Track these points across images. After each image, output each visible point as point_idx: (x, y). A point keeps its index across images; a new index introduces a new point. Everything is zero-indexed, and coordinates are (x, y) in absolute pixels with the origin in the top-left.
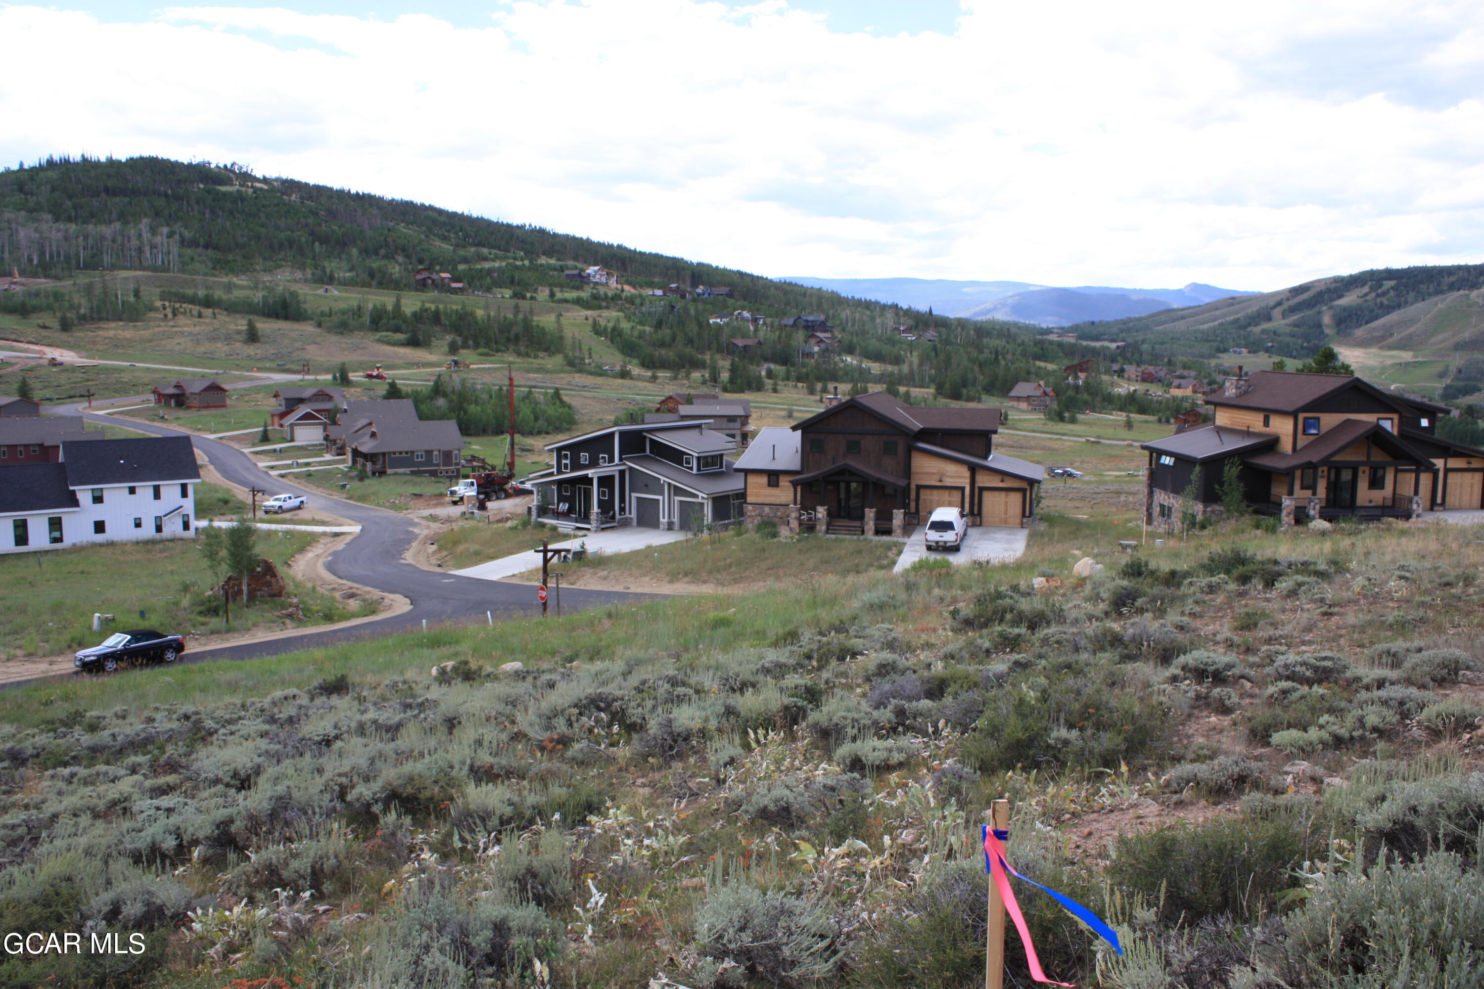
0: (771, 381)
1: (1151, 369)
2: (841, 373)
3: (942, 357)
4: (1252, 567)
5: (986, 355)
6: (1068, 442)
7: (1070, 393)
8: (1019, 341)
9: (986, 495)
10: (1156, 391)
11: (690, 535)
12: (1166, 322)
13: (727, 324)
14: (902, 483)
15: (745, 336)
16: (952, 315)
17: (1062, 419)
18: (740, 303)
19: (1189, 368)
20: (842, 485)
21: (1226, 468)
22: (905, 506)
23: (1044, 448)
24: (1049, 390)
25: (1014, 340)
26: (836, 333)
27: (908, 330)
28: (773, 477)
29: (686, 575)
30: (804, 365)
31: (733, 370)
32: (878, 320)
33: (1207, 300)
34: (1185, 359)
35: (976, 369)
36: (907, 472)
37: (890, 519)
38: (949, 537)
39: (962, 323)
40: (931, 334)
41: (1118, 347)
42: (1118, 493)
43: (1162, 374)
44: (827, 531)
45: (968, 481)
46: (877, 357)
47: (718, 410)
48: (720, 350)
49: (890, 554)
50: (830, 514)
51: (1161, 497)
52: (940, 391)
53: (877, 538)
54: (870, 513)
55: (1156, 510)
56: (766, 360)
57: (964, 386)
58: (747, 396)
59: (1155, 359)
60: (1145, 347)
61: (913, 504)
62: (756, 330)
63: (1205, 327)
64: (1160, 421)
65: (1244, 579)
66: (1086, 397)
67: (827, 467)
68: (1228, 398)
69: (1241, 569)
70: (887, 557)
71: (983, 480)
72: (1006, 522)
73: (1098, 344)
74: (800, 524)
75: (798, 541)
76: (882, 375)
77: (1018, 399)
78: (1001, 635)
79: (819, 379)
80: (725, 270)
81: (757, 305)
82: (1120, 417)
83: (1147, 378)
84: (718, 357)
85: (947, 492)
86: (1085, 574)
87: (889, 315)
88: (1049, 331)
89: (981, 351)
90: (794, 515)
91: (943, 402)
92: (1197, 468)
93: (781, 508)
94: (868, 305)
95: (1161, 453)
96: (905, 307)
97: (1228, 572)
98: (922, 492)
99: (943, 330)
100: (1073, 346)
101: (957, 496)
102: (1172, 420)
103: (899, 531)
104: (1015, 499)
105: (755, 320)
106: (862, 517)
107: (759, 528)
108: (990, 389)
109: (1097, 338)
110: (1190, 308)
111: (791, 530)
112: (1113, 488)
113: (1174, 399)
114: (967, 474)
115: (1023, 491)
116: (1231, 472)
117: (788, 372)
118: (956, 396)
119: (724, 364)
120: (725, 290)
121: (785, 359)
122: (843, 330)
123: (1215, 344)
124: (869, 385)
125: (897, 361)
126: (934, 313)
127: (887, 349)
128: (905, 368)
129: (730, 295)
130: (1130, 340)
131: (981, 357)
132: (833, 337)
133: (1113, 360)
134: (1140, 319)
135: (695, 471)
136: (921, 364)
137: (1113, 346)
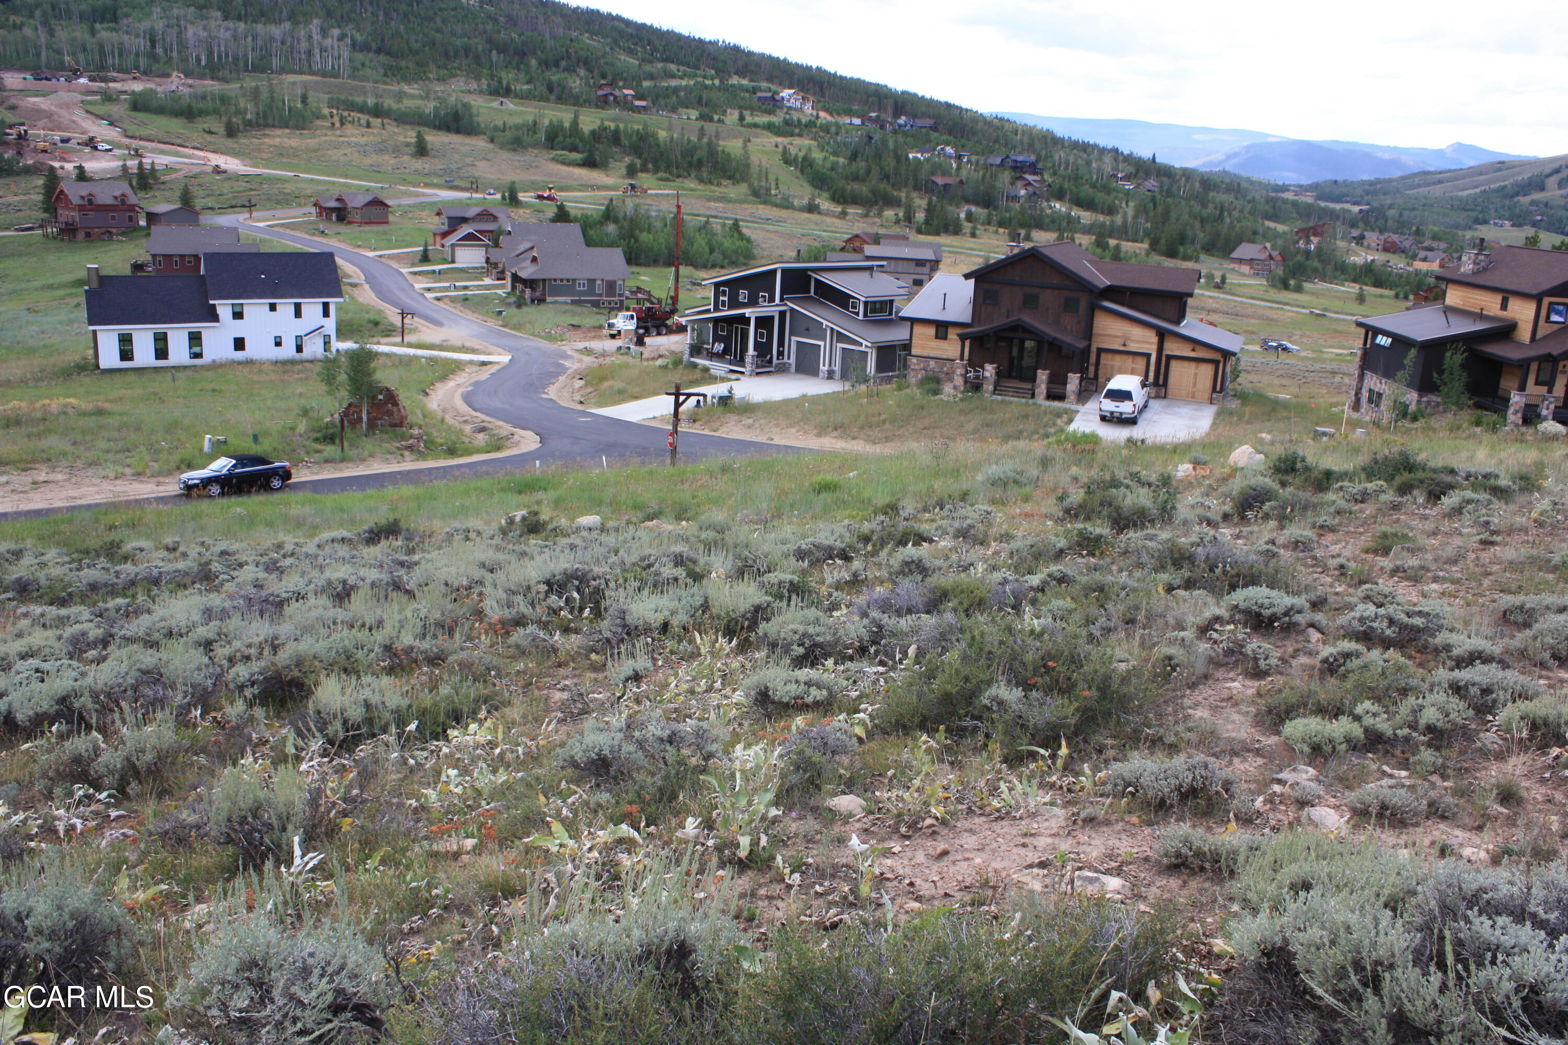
0: (970, 225)
1: (1395, 238)
2: (1047, 220)
3: (1160, 209)
4: (1420, 475)
5: (1210, 210)
6: (1290, 313)
7: (1299, 258)
8: (1249, 197)
9: (1174, 364)
10: (1398, 263)
11: (848, 386)
12: (1419, 186)
13: (928, 160)
14: (1081, 344)
15: (945, 173)
16: (1178, 163)
17: (1286, 287)
18: (944, 137)
19: (1440, 239)
20: (1016, 342)
21: (1448, 354)
22: (1083, 370)
23: (1261, 317)
24: (1275, 254)
25: (1244, 196)
26: (1046, 177)
27: (1127, 178)
28: (941, 328)
29: (836, 429)
30: (1007, 209)
31: (930, 210)
32: (1094, 165)
33: (1472, 163)
34: (1436, 229)
35: (1197, 224)
36: (1088, 333)
37: (1064, 383)
38: (1126, 408)
39: (1187, 174)
40: (1151, 183)
41: (1361, 211)
42: (1334, 373)
43: (1407, 244)
44: (995, 392)
45: (1155, 347)
46: (1089, 205)
47: (906, 252)
48: (916, 188)
49: (1059, 422)
50: (999, 374)
51: (1373, 382)
52: (1154, 246)
53: (1048, 403)
54: (1042, 376)
55: (1365, 395)
56: (967, 201)
57: (1182, 243)
58: (943, 240)
59: (1402, 226)
60: (1392, 213)
61: (1092, 369)
62: (959, 168)
63: (1465, 193)
64: (1397, 296)
65: (1405, 489)
66: (1316, 264)
67: (1001, 321)
68: (1462, 275)
69: (1406, 476)
70: (1055, 424)
71: (1172, 348)
72: (1193, 396)
73: (1338, 207)
74: (966, 382)
75: (961, 400)
76: (1092, 225)
77: (1240, 261)
79: (1022, 225)
80: (931, 100)
81: (963, 141)
82: (1353, 289)
83: (1390, 248)
84: (915, 194)
85: (1130, 358)
86: (1241, 464)
87: (1107, 159)
88: (1285, 188)
89: (1204, 206)
90: (959, 371)
91: (1156, 258)
92: (1415, 352)
93: (948, 364)
94: (1084, 148)
95: (1380, 332)
96: (1126, 152)
97: (1389, 479)
98: (1103, 356)
99: (1165, 179)
100: (1310, 206)
101: (1141, 364)
102: (1411, 297)
103: (1073, 398)
104: (1206, 371)
105: (959, 157)
106: (1033, 379)
107: (921, 383)
108: (1209, 248)
109: (1338, 200)
110: (1449, 171)
111: (955, 388)
112: (1334, 366)
113: (1417, 272)
114: (1155, 340)
115: (1216, 363)
116: (1454, 359)
117: (990, 215)
118: (1171, 253)
119: (920, 202)
120: (929, 122)
121: (987, 201)
122: (1055, 174)
123: (1473, 214)
124: (1077, 236)
125: (1111, 211)
126: (1158, 160)
127: (1100, 197)
128: (1119, 219)
129: (934, 128)
130: (1375, 204)
131: (1205, 213)
132: (1043, 181)
133: (1353, 225)
134: (1390, 181)
135: (861, 317)
136: (1136, 217)
137: (1356, 209)
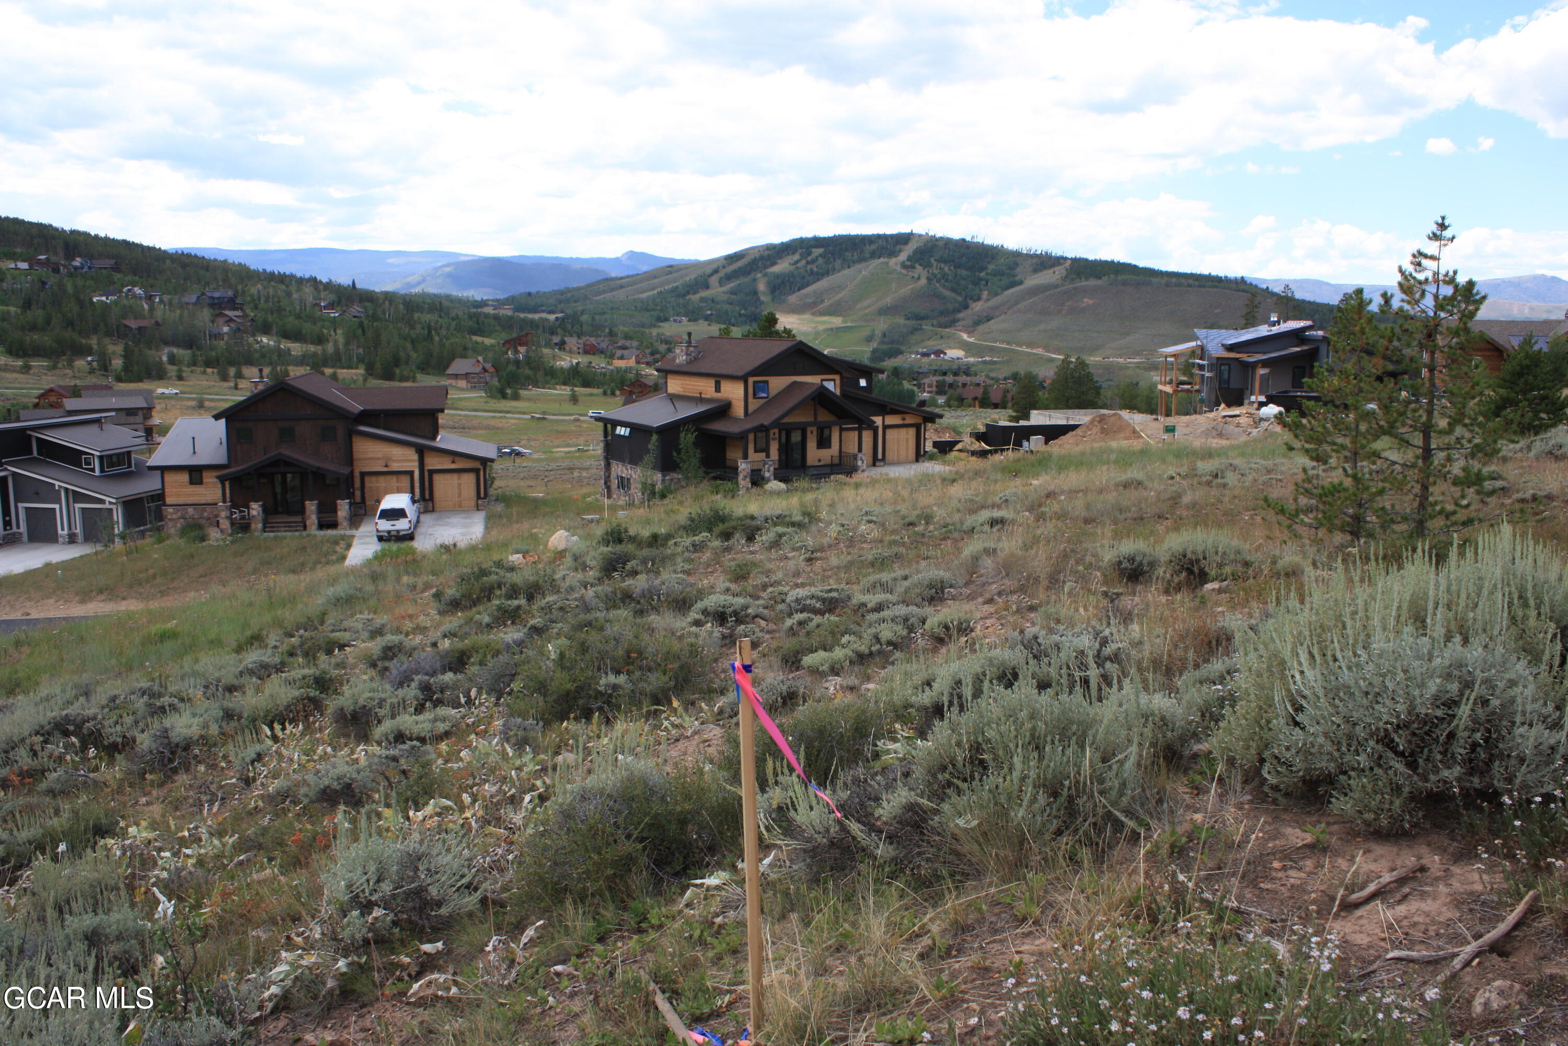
0: (175, 368)
1: (593, 340)
2: (257, 355)
3: (370, 334)
4: (733, 523)
5: (418, 329)
6: (512, 420)
7: (511, 368)
8: (453, 315)
9: (437, 478)
10: (599, 363)
11: (99, 547)
12: (604, 292)
13: (115, 303)
14: (345, 471)
15: (138, 316)
16: (379, 287)
17: (504, 396)
18: (129, 278)
19: (631, 338)
20: (278, 478)
21: (682, 435)
22: (350, 496)
23: (487, 428)
24: (488, 366)
25: (447, 314)
26: (248, 311)
27: (331, 306)
28: (195, 473)
29: (101, 592)
30: (212, 348)
31: (127, 355)
32: (295, 296)
33: (645, 268)
34: (626, 329)
35: (409, 346)
36: (349, 459)
37: (335, 510)
38: (402, 525)
39: (389, 297)
40: (356, 309)
41: (557, 319)
42: (571, 469)
43: (604, 345)
44: (264, 529)
45: (417, 464)
46: (297, 336)
47: (114, 402)
48: (108, 334)
49: (338, 549)
50: (266, 510)
51: (619, 469)
52: (370, 370)
53: (322, 533)
54: (311, 507)
55: (614, 483)
56: (167, 343)
57: (397, 366)
58: (145, 386)
59: (596, 329)
60: (585, 318)
61: (358, 494)
62: (152, 309)
63: (645, 295)
64: (605, 393)
65: (727, 536)
66: (528, 372)
67: (259, 458)
68: (679, 365)
69: (721, 527)
70: (336, 552)
71: (433, 462)
72: (460, 506)
73: (536, 316)
74: (232, 524)
75: (232, 542)
76: (304, 356)
77: (456, 376)
78: (499, 608)
79: (231, 363)
80: (107, 239)
81: (151, 281)
82: (564, 391)
83: (589, 350)
84: (107, 341)
85: (394, 478)
86: (562, 546)
87: (308, 289)
88: (483, 304)
89: (412, 327)
90: (224, 514)
91: (374, 383)
92: (655, 437)
93: (208, 508)
94: (283, 279)
95: (615, 423)
96: (325, 280)
97: (710, 530)
98: (367, 479)
99: (368, 304)
100: (511, 318)
101: (405, 481)
102: (618, 393)
103: (345, 524)
104: (469, 480)
105: (150, 298)
106: (302, 511)
107: (183, 532)
108: (424, 367)
109: (535, 310)
110: (628, 277)
111: (222, 531)
112: (566, 464)
113: (618, 370)
114: (415, 457)
115: (476, 471)
116: (687, 438)
117: (194, 355)
118: (389, 376)
119: (116, 350)
120: (110, 263)
121: (190, 343)
122: (256, 307)
123: (655, 313)
124: (290, 368)
125: (320, 340)
126: (358, 286)
127: (307, 327)
128: (330, 348)
129: (116, 268)
130: (569, 311)
131: (413, 334)
132: (245, 316)
133: (553, 333)
134: (579, 289)
135: (97, 473)
136: (347, 343)
137: (552, 317)
